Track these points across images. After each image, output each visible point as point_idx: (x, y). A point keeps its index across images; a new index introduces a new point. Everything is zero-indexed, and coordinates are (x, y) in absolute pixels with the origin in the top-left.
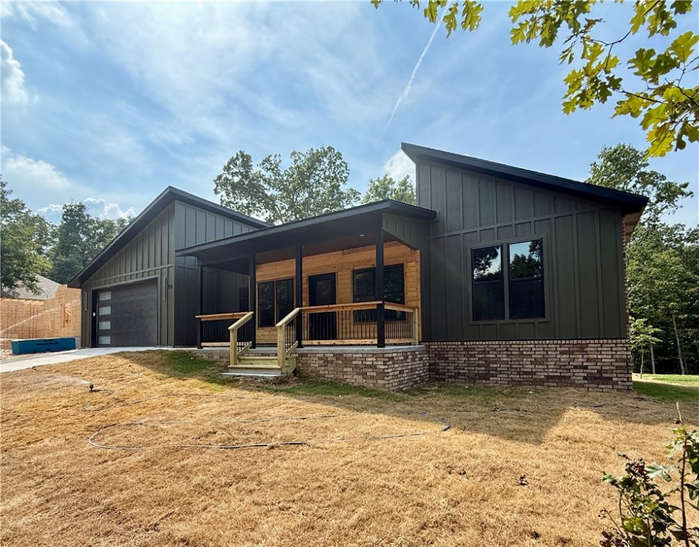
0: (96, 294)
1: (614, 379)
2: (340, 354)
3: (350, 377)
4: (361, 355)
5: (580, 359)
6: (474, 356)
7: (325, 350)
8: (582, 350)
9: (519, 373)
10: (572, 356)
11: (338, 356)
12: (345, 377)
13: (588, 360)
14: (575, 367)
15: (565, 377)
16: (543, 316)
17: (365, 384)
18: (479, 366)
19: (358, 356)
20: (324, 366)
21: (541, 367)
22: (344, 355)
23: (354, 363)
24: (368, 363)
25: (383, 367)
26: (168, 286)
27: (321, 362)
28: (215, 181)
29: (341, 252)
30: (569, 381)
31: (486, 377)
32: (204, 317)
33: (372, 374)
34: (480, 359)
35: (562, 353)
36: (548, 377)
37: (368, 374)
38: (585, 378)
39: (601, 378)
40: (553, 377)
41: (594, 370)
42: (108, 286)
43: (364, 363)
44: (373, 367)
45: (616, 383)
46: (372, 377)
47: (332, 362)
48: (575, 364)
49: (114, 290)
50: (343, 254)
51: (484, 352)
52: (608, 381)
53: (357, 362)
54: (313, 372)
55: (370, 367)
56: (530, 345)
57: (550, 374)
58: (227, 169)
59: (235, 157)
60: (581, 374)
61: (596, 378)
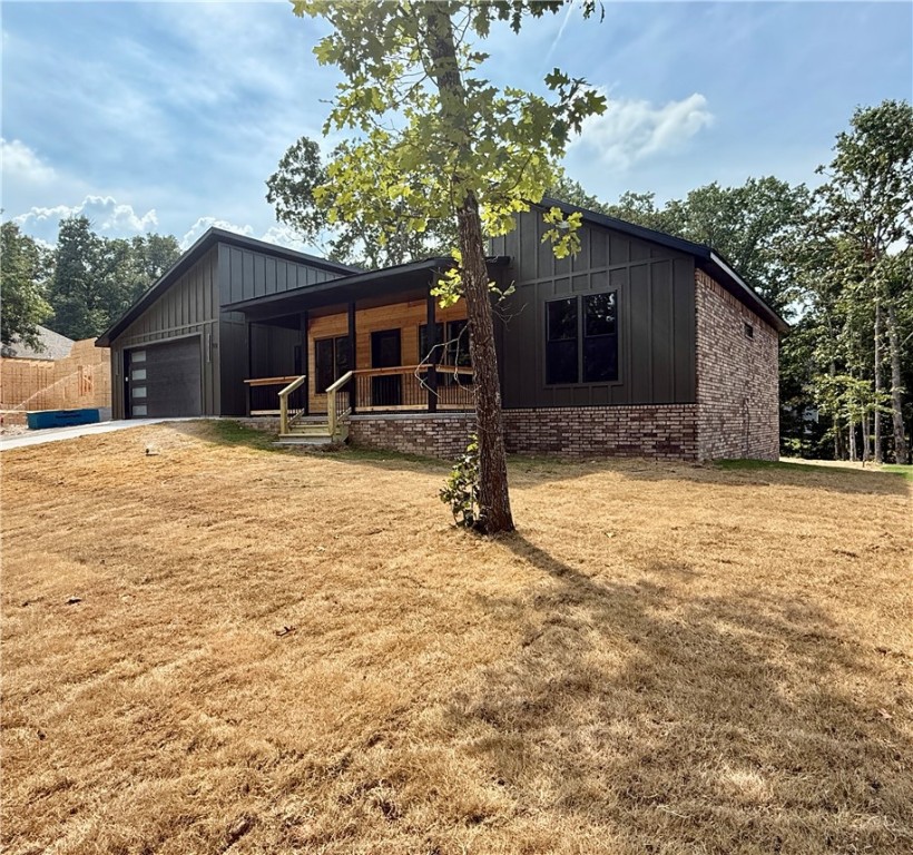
0: (128, 354)
1: (682, 447)
2: (391, 422)
3: (401, 444)
4: (412, 422)
5: (649, 427)
6: (545, 424)
7: (377, 418)
8: (652, 415)
9: (590, 443)
10: (642, 423)
11: (390, 424)
12: (396, 444)
13: (658, 427)
14: (645, 435)
15: (635, 446)
16: (617, 379)
17: (415, 452)
18: (551, 435)
19: (409, 422)
20: (376, 434)
21: (612, 435)
22: (396, 423)
23: (404, 429)
24: (418, 430)
25: (432, 434)
26: (213, 346)
27: (374, 429)
28: (268, 184)
29: (406, 304)
30: (637, 450)
31: (557, 448)
32: (254, 382)
33: (421, 441)
34: (552, 428)
35: (633, 420)
36: (618, 446)
37: (418, 441)
38: (654, 447)
39: (669, 446)
40: (623, 447)
41: (661, 437)
42: (143, 344)
43: (414, 429)
44: (423, 433)
45: (683, 452)
46: (421, 444)
47: (383, 429)
48: (645, 432)
49: (149, 349)
50: (409, 306)
51: (557, 420)
52: (675, 449)
53: (407, 429)
54: (365, 440)
55: (420, 433)
56: (602, 411)
57: (621, 443)
58: (285, 164)
59: (295, 146)
60: (650, 442)
61: (664, 447)
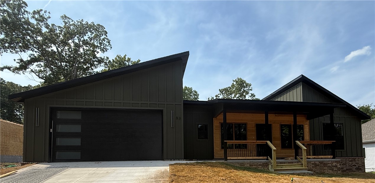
1: (362, 169)
2: (322, 162)
3: (327, 171)
4: (331, 162)
5: (354, 163)
7: (315, 160)
8: (355, 160)
10: (352, 162)
11: (321, 163)
12: (324, 171)
13: (356, 163)
14: (353, 166)
15: (351, 169)
16: (344, 149)
17: (333, 173)
19: (330, 162)
20: (315, 167)
21: (345, 166)
22: (324, 162)
23: (328, 165)
24: (334, 165)
25: (339, 166)
26: (176, 118)
27: (313, 165)
33: (335, 169)
35: (350, 161)
37: (334, 169)
38: (355, 169)
41: (357, 166)
43: (332, 165)
44: (336, 166)
45: (362, 170)
46: (336, 170)
47: (318, 165)
48: (353, 164)
53: (329, 165)
55: (335, 166)
56: (342, 159)
57: (347, 168)
60: (355, 167)
61: (358, 169)
